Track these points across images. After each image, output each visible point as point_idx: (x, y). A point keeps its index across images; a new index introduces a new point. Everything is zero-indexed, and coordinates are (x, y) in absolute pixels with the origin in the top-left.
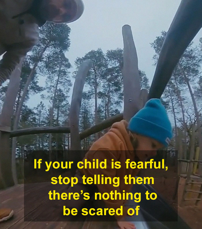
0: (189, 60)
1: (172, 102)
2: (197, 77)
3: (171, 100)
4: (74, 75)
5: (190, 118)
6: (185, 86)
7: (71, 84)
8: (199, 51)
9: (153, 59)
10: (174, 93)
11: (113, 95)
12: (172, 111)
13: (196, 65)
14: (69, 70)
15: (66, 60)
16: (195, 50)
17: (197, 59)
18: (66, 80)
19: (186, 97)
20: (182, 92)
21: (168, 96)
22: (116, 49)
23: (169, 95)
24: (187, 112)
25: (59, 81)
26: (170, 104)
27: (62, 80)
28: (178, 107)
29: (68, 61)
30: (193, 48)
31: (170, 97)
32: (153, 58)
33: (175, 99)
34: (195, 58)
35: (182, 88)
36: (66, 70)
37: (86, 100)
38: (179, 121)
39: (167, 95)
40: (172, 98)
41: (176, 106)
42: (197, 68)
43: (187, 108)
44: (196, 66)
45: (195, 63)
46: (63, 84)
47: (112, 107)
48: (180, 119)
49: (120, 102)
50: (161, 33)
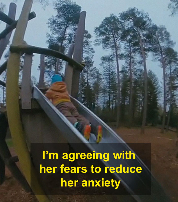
4: (95, 43)
7: (93, 51)
9: (168, 9)
14: (90, 40)
15: (86, 32)
18: (90, 48)
22: (128, 9)
25: (84, 51)
27: (86, 50)
29: (88, 33)
32: (168, 7)
36: (88, 40)
37: (110, 63)
46: (87, 52)
47: (135, 66)
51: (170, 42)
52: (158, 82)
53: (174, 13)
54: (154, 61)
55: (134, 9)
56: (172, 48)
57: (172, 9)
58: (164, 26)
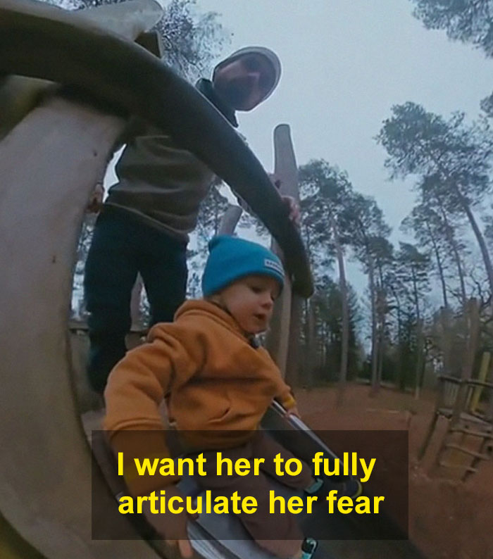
0: (462, 157)
1: (437, 254)
2: (487, 192)
3: (434, 250)
5: (479, 288)
6: (462, 217)
8: (481, 132)
9: (384, 168)
10: (439, 235)
11: (318, 249)
12: (437, 274)
13: (481, 164)
16: (472, 131)
17: (480, 151)
19: (467, 242)
20: (457, 230)
21: (427, 242)
23: (429, 240)
24: (471, 276)
26: (434, 259)
28: (451, 264)
30: (466, 127)
31: (431, 243)
32: (385, 165)
33: (444, 247)
34: (475, 151)
35: (457, 220)
38: (455, 295)
39: (425, 241)
40: (438, 245)
41: (446, 262)
42: (483, 171)
43: (472, 267)
44: (481, 167)
45: (478, 160)
47: (316, 271)
48: (456, 290)
49: (331, 261)
50: (392, 112)
51: (383, 227)
52: (356, 300)
53: (395, 177)
54: (353, 261)
55: (321, 163)
56: (386, 238)
57: (392, 169)
58: (373, 197)
